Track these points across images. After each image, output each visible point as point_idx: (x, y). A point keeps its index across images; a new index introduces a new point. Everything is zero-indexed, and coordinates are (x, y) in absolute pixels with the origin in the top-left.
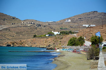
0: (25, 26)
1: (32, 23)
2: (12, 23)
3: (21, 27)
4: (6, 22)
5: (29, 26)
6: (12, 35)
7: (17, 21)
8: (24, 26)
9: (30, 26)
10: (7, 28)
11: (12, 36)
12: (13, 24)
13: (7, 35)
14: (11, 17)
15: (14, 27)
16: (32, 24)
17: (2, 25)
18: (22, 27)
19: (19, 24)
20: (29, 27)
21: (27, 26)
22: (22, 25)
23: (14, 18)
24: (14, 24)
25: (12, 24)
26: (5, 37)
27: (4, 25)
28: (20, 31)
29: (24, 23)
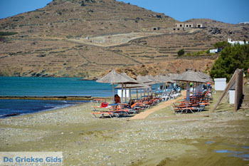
0: (183, 34)
1: (201, 26)
2: (153, 28)
3: (172, 35)
4: (139, 24)
5: (191, 34)
6: (150, 55)
7: (166, 23)
8: (179, 34)
9: (194, 33)
10: (140, 39)
11: (148, 57)
12: (155, 29)
13: (137, 55)
14: (153, 13)
15: (157, 36)
16: (199, 29)
17: (131, 32)
18: (176, 36)
19: (168, 29)
20: (190, 36)
21: (187, 34)
22: (177, 31)
23: (159, 16)
24: (159, 29)
25: (152, 30)
26: (133, 60)
27: (135, 32)
28: (168, 46)
29: (181, 26)
